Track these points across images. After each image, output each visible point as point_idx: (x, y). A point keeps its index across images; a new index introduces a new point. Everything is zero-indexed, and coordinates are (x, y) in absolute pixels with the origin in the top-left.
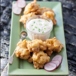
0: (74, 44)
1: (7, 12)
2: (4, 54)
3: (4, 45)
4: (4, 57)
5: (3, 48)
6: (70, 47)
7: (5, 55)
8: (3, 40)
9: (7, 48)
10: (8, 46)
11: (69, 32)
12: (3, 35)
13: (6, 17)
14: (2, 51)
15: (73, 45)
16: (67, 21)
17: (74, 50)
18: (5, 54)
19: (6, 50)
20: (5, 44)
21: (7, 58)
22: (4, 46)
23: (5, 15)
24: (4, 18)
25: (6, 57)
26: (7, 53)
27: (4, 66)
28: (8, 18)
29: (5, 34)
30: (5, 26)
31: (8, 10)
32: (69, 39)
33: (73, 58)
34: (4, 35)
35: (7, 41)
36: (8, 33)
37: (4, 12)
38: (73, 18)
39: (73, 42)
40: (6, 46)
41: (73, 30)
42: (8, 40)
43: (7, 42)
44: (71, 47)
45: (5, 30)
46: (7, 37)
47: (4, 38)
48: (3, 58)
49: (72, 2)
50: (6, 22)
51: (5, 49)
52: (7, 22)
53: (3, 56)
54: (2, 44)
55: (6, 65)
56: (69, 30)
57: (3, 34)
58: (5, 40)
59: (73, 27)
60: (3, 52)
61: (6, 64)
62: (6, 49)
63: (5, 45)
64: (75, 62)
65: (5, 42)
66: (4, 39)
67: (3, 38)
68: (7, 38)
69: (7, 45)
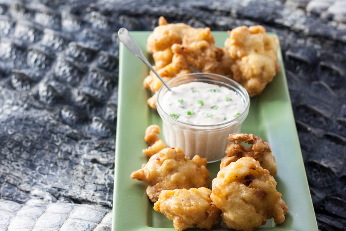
0: (326, 163)
1: (100, 67)
2: (92, 192)
3: (91, 165)
4: (92, 201)
5: (89, 172)
6: (315, 172)
7: (93, 195)
8: (89, 151)
9: (103, 174)
10: (104, 167)
11: (309, 129)
12: (89, 136)
13: (100, 82)
14: (86, 182)
15: (326, 165)
16: (303, 95)
17: (327, 185)
18: (95, 191)
19: (97, 181)
20: (94, 161)
21: (101, 203)
22: (93, 168)
23: (95, 76)
24: (92, 86)
25: (99, 201)
26: (100, 187)
27: (92, 227)
28: (106, 83)
29: (96, 131)
30: (93, 111)
31: (105, 60)
32: (309, 150)
33: (324, 207)
34: (92, 134)
35: (100, 153)
36: (106, 128)
37: (93, 66)
38: (321, 86)
39: (323, 157)
40: (98, 167)
41: (321, 123)
42: (103, 149)
43: (103, 157)
44: (318, 173)
45: (96, 120)
46: (100, 142)
47: (93, 143)
48: (90, 204)
49: (314, 42)
50: (99, 97)
51: (96, 178)
52: (102, 97)
53: (90, 199)
54: (84, 162)
55: (99, 223)
56: (308, 123)
57: (88, 132)
58: (96, 149)
59: (321, 115)
60: (86, 187)
61: (98, 219)
62: (98, 176)
63: (95, 165)
64: (331, 218)
65: (94, 154)
66: (90, 146)
67: (88, 144)
68: (102, 145)
69: (100, 165)
